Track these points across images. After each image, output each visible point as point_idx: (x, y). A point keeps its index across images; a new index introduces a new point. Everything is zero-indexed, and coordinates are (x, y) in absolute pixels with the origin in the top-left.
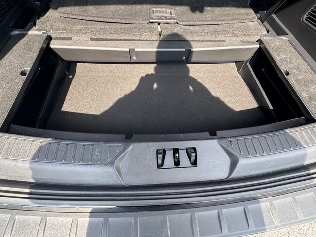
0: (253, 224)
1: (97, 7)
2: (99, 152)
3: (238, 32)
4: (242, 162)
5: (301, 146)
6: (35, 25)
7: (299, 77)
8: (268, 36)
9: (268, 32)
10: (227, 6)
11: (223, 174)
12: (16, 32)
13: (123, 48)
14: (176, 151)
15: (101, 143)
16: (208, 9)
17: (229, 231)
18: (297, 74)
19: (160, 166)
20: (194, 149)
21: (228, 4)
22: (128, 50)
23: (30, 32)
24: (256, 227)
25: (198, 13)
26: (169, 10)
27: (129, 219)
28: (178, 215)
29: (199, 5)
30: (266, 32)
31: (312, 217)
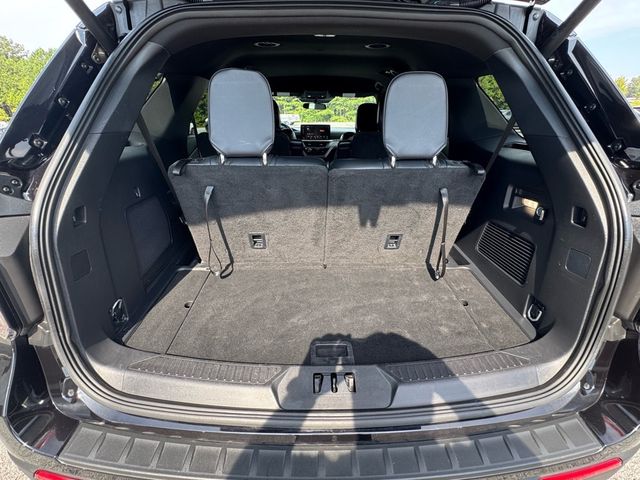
5: (453, 375)
6: (199, 261)
7: (479, 308)
12: (182, 269)
14: (334, 376)
18: (476, 305)
23: (194, 269)
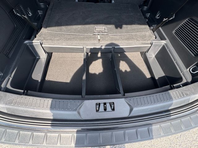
0: (140, 137)
1: (66, 27)
2: (70, 105)
3: (139, 39)
4: (135, 109)
6: (36, 37)
8: (156, 41)
9: (156, 38)
10: (134, 24)
11: (126, 114)
13: (80, 46)
14: (105, 104)
15: (71, 101)
16: (124, 26)
17: (128, 140)
19: (97, 111)
20: (113, 103)
21: (136, 22)
22: (82, 47)
24: (141, 139)
25: (119, 28)
26: (104, 27)
27: (83, 134)
28: (105, 133)
29: (120, 24)
30: (154, 39)
31: (167, 134)
